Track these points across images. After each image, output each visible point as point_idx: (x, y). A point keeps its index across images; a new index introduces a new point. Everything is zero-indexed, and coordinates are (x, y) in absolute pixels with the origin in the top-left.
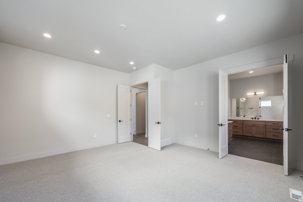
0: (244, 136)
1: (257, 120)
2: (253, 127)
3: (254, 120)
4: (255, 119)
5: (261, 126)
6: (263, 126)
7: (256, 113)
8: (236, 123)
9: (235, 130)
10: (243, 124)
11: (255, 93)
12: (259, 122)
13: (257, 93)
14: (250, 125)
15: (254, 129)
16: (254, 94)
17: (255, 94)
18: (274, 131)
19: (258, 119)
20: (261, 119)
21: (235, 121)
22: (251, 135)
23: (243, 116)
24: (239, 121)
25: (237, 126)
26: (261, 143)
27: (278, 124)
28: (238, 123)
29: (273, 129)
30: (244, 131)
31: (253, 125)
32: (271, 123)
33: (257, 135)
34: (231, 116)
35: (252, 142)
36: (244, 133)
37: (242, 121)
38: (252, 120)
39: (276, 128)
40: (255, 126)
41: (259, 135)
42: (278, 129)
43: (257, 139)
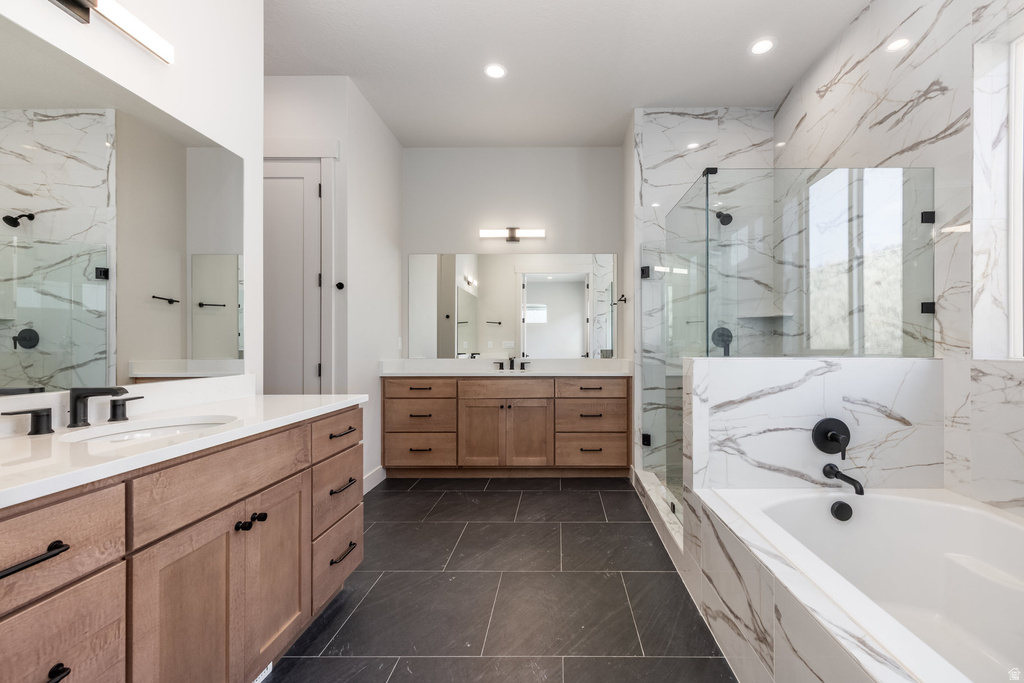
0: (460, 468)
1: (517, 372)
2: (502, 413)
3: (507, 372)
4: (512, 367)
5: (535, 403)
6: (543, 403)
7: (511, 344)
8: (424, 394)
9: (419, 441)
10: (457, 398)
11: (512, 230)
12: (530, 381)
13: (518, 234)
14: (491, 403)
15: (507, 423)
16: (506, 234)
17: (513, 238)
18: (586, 424)
19: (522, 366)
21: (419, 386)
22: (493, 461)
23: (468, 355)
24: (441, 381)
25: (430, 415)
26: (538, 517)
27: (601, 388)
28: (433, 393)
29: (581, 416)
30: (462, 442)
31: (503, 403)
32: (573, 388)
33: (518, 454)
34: (405, 354)
35: (499, 521)
36: (462, 451)
37: (455, 381)
38: (498, 373)
39: (593, 412)
40: (510, 407)
41: (528, 453)
42: (601, 415)
43: (520, 479)
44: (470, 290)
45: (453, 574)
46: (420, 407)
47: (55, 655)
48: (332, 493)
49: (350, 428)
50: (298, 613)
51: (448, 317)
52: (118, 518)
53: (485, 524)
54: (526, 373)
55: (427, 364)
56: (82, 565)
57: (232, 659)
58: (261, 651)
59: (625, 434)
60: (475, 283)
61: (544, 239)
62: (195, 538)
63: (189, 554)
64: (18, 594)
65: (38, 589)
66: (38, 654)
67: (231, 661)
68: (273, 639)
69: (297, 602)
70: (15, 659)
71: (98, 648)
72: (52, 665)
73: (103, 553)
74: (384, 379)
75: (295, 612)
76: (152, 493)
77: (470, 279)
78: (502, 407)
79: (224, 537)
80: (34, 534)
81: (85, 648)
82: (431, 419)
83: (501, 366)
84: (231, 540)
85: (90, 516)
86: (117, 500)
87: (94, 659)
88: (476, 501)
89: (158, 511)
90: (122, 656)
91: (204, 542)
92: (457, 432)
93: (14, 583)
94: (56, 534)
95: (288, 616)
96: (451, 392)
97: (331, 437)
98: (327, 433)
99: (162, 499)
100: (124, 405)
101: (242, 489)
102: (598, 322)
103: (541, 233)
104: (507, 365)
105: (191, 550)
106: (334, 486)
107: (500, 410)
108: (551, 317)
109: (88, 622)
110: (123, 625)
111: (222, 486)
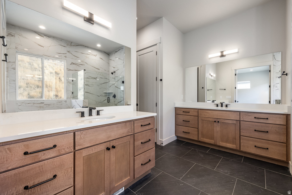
0: (199, 142)
1: (224, 108)
2: (215, 124)
3: (219, 108)
4: (222, 106)
5: (230, 122)
6: (235, 122)
7: (230, 97)
8: (187, 114)
9: (186, 129)
10: (198, 116)
11: (222, 52)
12: (228, 112)
13: (224, 53)
14: (211, 120)
15: (217, 128)
16: (220, 54)
17: (222, 56)
18: (257, 135)
19: (227, 106)
20: (233, 107)
21: (186, 111)
22: (212, 142)
23: (212, 101)
24: (193, 110)
25: (189, 121)
26: (226, 171)
27: (267, 119)
28: (190, 114)
29: (255, 130)
30: (200, 132)
31: (216, 120)
32: (250, 117)
33: (222, 141)
34: (184, 100)
35: (208, 167)
36: (200, 136)
37: (197, 110)
38: (216, 108)
39: (263, 130)
40: (218, 122)
41: (227, 142)
42: (267, 132)
43: (223, 151)
44: (212, 78)
45: (183, 183)
46: (186, 118)
47: (55, 172)
48: (142, 143)
49: (149, 123)
50: (129, 177)
51: (203, 88)
52: (71, 141)
53: (202, 167)
54: (228, 109)
55: (192, 104)
56: (62, 152)
57: (106, 185)
58: (116, 185)
59: (285, 144)
60: (214, 75)
61: (238, 52)
62: (94, 150)
63: (92, 154)
64: (46, 156)
65: (51, 155)
66: (51, 171)
67: (105, 186)
68: (120, 183)
69: (129, 174)
70: (45, 171)
71: (66, 173)
72: (54, 174)
73: (67, 150)
74: (176, 108)
75: (128, 177)
76: (81, 136)
77: (212, 74)
78: (215, 121)
79: (104, 151)
80: (50, 142)
81: (62, 172)
82: (189, 122)
83: (217, 106)
84: (105, 152)
85: (64, 140)
86: (71, 137)
87: (65, 176)
88: (202, 156)
89: (83, 141)
90: (73, 176)
91: (96, 151)
92: (198, 128)
93: (45, 153)
94: (55, 143)
95: (126, 177)
96: (196, 114)
97: (142, 126)
98: (140, 124)
99: (84, 138)
100: (99, 112)
101: (109, 138)
102: (276, 87)
103: (236, 50)
104: (220, 105)
105: (92, 153)
106: (143, 141)
107: (214, 123)
108: (253, 86)
109: (63, 166)
110: (73, 169)
111: (102, 137)
